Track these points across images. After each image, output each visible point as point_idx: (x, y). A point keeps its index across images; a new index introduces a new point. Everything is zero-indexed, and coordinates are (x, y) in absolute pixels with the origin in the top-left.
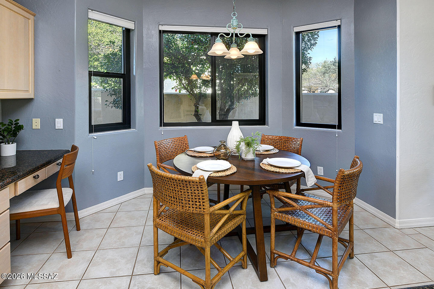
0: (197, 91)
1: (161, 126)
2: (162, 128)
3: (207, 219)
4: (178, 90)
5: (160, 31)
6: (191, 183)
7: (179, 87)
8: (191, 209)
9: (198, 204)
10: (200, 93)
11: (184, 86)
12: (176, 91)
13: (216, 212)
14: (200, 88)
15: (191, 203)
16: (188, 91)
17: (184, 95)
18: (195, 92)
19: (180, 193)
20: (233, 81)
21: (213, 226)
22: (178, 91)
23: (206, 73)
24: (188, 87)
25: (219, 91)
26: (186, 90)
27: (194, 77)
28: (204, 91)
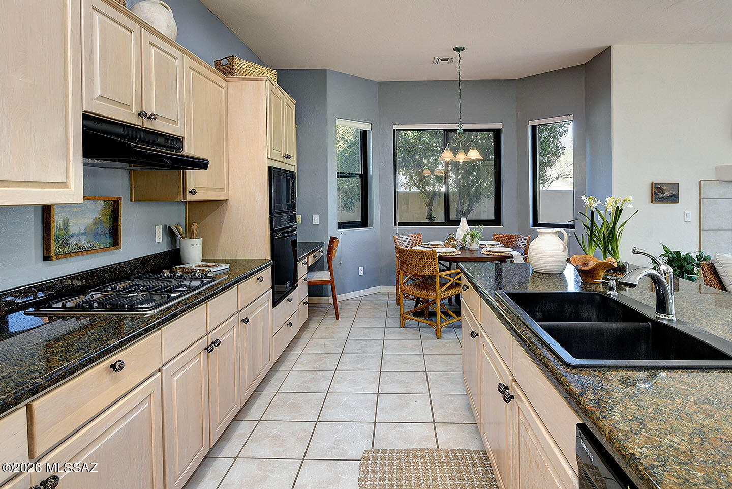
0: (430, 189)
1: (395, 225)
2: (397, 227)
3: (438, 280)
4: (408, 188)
5: (394, 130)
6: (427, 254)
7: (409, 184)
8: (427, 272)
9: (431, 269)
10: (434, 191)
11: (415, 183)
12: (406, 189)
13: (444, 276)
14: (434, 185)
15: (427, 268)
16: (419, 188)
17: (414, 194)
18: (428, 190)
19: (419, 262)
20: (473, 176)
21: (442, 285)
22: (408, 190)
23: (440, 168)
24: (419, 183)
25: (456, 188)
26: (416, 188)
27: (426, 173)
28: (439, 189)
